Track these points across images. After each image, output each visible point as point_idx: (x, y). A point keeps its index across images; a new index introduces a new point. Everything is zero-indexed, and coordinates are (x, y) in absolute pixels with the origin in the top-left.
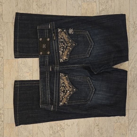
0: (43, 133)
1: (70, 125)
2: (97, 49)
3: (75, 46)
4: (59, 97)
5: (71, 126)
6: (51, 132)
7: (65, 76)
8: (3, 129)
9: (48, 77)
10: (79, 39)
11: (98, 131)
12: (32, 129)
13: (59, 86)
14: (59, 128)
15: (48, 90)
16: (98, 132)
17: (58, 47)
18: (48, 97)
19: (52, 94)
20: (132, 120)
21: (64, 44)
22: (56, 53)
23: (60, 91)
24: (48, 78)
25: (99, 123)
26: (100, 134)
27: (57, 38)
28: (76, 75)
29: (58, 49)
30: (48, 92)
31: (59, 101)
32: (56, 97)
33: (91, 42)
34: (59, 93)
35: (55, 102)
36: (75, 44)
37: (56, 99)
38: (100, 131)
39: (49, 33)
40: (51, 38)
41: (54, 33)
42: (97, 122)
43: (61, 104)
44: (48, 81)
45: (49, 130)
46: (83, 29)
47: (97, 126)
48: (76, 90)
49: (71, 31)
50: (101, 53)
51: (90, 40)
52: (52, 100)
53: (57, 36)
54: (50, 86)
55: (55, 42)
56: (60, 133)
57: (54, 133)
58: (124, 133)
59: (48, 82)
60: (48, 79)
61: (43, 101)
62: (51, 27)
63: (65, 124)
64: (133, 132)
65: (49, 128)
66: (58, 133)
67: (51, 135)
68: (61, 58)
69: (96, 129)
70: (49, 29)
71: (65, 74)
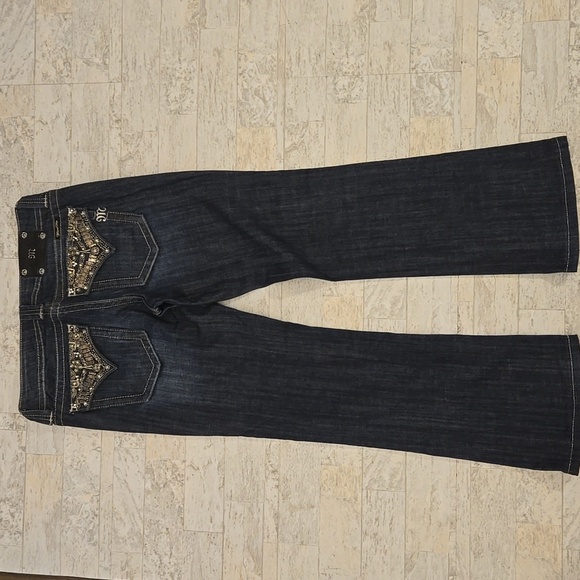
0: (127, 486)
1: (201, 467)
2: (168, 265)
3: (110, 256)
4: (69, 389)
5: (202, 471)
6: (149, 485)
7: (80, 331)
8: (23, 469)
9: (39, 335)
10: (122, 236)
11: (277, 486)
12: (98, 473)
13: (67, 360)
14: (169, 473)
15: (41, 370)
16: (276, 491)
17: (65, 256)
18: (42, 390)
19: (51, 380)
20: (370, 461)
21: (80, 249)
22: (60, 271)
23: (72, 373)
24: (39, 339)
25: (279, 465)
26: (281, 498)
27: (65, 233)
28: (111, 327)
29: (65, 262)
30: (41, 376)
31: (69, 401)
32: (60, 389)
33: (152, 245)
34: (68, 377)
35: (59, 403)
36: (110, 249)
37: (60, 395)
38: (282, 488)
39: (44, 219)
40: (50, 232)
41: (57, 219)
42: (273, 462)
43: (74, 406)
44: (40, 346)
45: (144, 478)
46: (131, 209)
47: (273, 472)
48: (111, 367)
49: (100, 215)
50: (177, 275)
51: (149, 239)
52: (50, 397)
53: (65, 227)
54: (46, 360)
55: (58, 243)
56: (174, 488)
57: (156, 486)
58: (349, 496)
59: (41, 350)
60: (39, 341)
61: (28, 401)
62: (48, 204)
63: (188, 463)
64: (374, 494)
65: (143, 472)
66: (167, 489)
67: (148, 492)
68: (72, 287)
69: (271, 483)
70: (43, 209)
71: (81, 325)
